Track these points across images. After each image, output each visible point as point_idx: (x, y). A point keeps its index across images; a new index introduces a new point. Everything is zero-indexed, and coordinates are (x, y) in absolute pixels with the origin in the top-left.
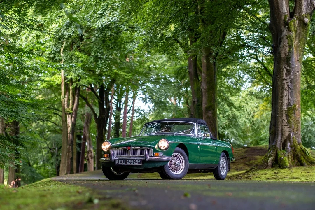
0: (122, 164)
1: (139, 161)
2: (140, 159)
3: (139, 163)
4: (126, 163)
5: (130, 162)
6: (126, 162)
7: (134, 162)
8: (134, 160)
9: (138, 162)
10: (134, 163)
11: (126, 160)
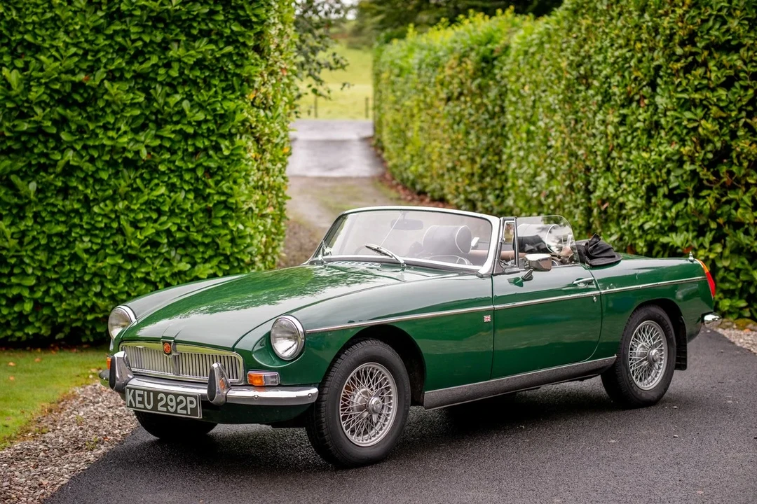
0: (145, 408)
1: (192, 402)
2: (195, 397)
3: (194, 411)
4: (155, 407)
5: (166, 405)
6: (156, 401)
7: (178, 404)
8: (177, 395)
9: (190, 406)
10: (179, 411)
11: (156, 393)
